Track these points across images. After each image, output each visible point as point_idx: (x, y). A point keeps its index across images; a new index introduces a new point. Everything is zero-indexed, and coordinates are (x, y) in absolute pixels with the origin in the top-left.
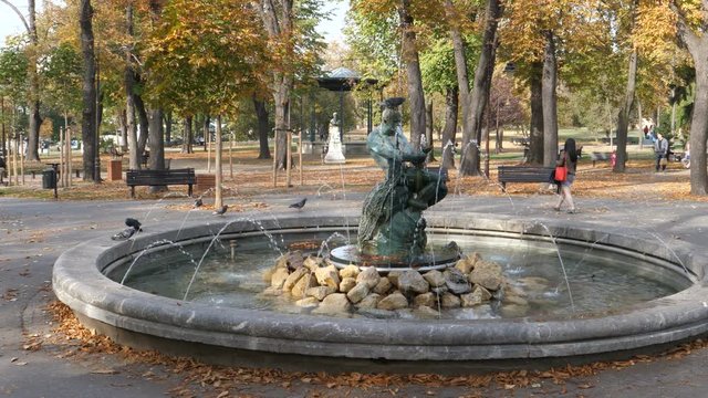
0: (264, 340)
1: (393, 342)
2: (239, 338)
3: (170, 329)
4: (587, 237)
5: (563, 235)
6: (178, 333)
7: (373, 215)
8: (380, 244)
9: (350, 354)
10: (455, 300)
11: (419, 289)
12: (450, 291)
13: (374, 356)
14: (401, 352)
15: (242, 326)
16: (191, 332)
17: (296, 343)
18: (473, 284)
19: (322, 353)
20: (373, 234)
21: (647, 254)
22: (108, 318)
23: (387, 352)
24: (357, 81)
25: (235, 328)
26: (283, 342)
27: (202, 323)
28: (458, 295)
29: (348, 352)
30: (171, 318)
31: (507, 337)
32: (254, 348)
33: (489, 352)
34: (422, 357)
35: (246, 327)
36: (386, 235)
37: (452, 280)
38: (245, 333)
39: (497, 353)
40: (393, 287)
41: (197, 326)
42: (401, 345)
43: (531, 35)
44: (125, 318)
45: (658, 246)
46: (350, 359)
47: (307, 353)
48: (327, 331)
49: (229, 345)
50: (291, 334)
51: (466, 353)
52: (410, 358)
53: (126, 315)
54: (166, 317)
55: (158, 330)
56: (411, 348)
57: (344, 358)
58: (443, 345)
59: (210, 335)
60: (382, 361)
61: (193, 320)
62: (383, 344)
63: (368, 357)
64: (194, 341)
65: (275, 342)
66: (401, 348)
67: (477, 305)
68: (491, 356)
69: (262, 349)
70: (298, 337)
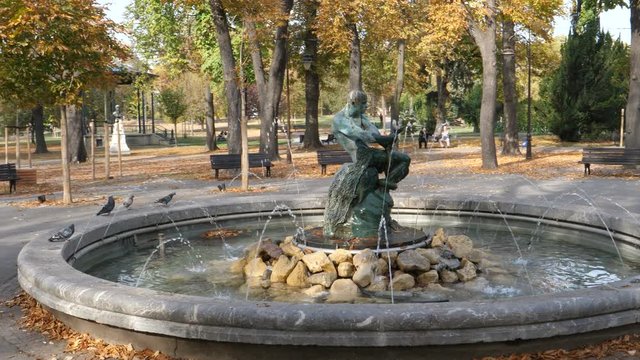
0: (394, 335)
1: (528, 322)
2: (365, 336)
3: (270, 334)
4: (492, 209)
5: (467, 208)
6: (282, 338)
7: (345, 199)
8: (354, 227)
9: (488, 339)
10: (453, 276)
11: (423, 268)
12: (447, 268)
13: (512, 338)
14: (534, 331)
15: (368, 321)
16: (302, 336)
17: (429, 334)
18: (460, 259)
19: (458, 341)
20: (348, 217)
21: (560, 221)
22: (172, 330)
23: (522, 332)
24: (139, 74)
25: (360, 325)
26: (415, 334)
27: (316, 323)
28: (454, 270)
29: (485, 336)
30: (274, 321)
31: (622, 305)
32: (383, 345)
33: (608, 321)
34: (555, 333)
35: (374, 322)
36: (362, 217)
37: (443, 257)
38: (370, 329)
39: (614, 321)
40: (396, 267)
41: (308, 328)
42: (535, 323)
43: (339, 27)
44: (200, 328)
45: (572, 213)
46: (488, 343)
47: (443, 343)
48: (464, 317)
49: (353, 345)
50: (426, 324)
51: (591, 324)
52: (545, 335)
53: (200, 324)
54: (266, 321)
55: (254, 336)
56: (542, 326)
57: (482, 343)
58: (570, 319)
59: (327, 336)
60: (518, 341)
61: (305, 321)
62: (520, 325)
63: (506, 339)
64: (305, 344)
65: (408, 335)
66: (534, 327)
67: (474, 278)
68: (610, 325)
69: (392, 345)
70: (435, 327)
